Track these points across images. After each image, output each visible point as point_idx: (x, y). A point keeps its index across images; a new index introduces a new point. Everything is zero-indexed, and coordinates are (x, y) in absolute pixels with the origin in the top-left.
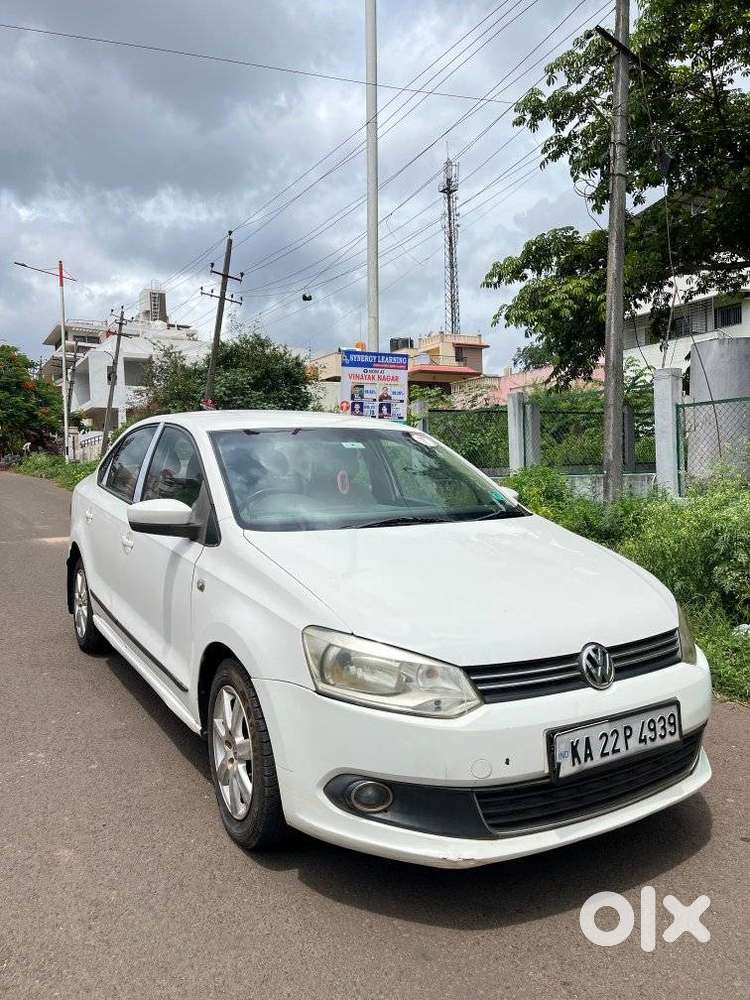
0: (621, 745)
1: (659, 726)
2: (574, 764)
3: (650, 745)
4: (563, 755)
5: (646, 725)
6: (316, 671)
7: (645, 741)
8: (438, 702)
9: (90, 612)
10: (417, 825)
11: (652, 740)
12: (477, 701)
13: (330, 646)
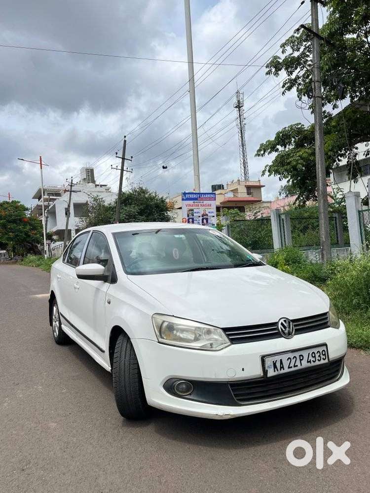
0: (298, 363)
1: (317, 355)
2: (275, 371)
3: (313, 364)
4: (269, 367)
5: (310, 355)
6: (158, 333)
7: (310, 362)
8: (211, 344)
9: (60, 324)
10: (204, 400)
11: (314, 362)
12: (230, 343)
13: (164, 322)
